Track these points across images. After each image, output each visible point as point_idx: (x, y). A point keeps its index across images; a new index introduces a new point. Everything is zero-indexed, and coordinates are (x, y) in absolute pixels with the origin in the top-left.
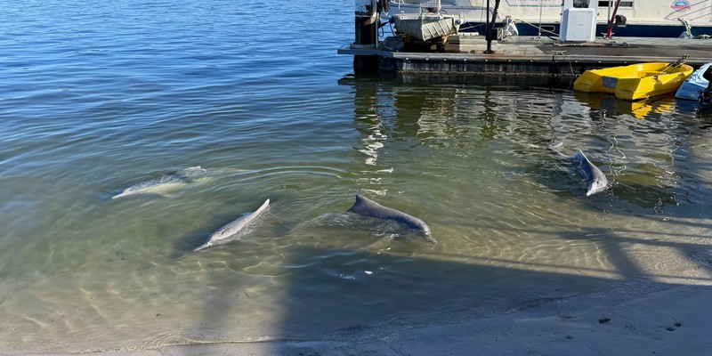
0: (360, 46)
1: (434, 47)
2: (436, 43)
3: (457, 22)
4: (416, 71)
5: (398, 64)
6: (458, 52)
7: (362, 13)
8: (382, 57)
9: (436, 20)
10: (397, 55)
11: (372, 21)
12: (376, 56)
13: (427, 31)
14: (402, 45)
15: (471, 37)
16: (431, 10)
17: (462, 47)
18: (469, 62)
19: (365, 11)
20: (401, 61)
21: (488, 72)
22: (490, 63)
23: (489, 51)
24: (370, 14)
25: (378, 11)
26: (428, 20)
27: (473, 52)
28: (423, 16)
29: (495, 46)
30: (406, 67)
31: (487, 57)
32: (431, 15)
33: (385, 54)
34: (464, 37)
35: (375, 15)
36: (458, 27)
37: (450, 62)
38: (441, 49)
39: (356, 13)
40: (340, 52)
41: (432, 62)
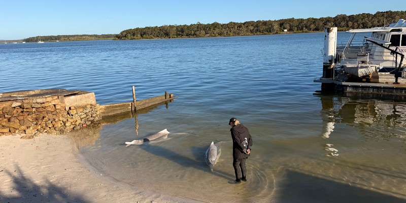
0: (325, 79)
1: (364, 80)
2: (366, 78)
3: (378, 68)
4: (355, 91)
5: (345, 88)
6: (378, 82)
7: (327, 63)
8: (336, 84)
9: (366, 67)
10: (344, 83)
11: (332, 67)
12: (333, 83)
13: (361, 72)
14: (346, 78)
15: (385, 75)
16: (363, 62)
17: (380, 80)
18: (384, 88)
19: (328, 62)
20: (347, 86)
21: (395, 93)
22: (397, 89)
23: (396, 82)
24: (331, 64)
25: (335, 63)
26: (362, 67)
27: (387, 83)
28: (360, 65)
29: (400, 80)
30: (349, 89)
31: (395, 86)
32: (363, 65)
33: (338, 83)
34: (382, 75)
35: (333, 64)
36: (378, 70)
37: (373, 88)
38: (368, 81)
39: (324, 63)
40: (315, 81)
41: (363, 87)
